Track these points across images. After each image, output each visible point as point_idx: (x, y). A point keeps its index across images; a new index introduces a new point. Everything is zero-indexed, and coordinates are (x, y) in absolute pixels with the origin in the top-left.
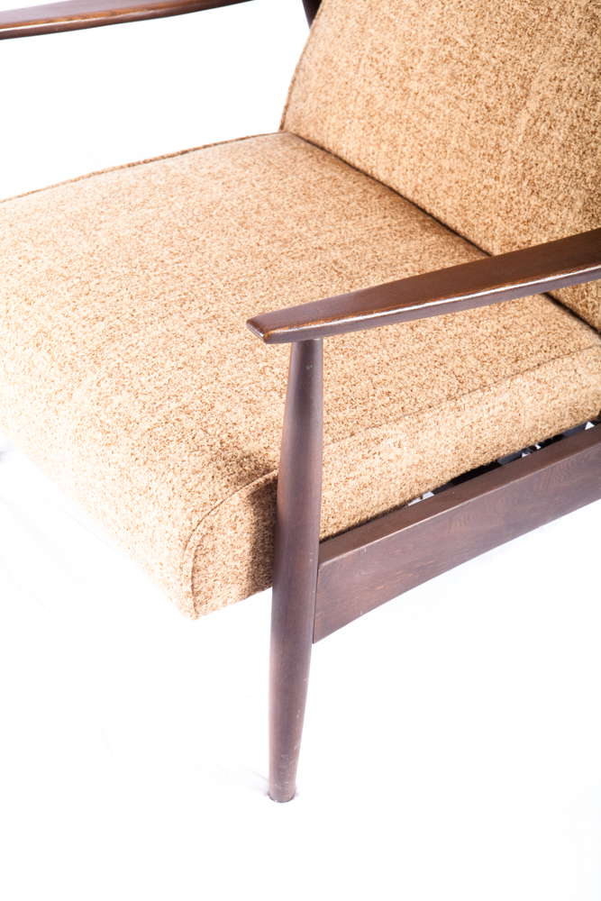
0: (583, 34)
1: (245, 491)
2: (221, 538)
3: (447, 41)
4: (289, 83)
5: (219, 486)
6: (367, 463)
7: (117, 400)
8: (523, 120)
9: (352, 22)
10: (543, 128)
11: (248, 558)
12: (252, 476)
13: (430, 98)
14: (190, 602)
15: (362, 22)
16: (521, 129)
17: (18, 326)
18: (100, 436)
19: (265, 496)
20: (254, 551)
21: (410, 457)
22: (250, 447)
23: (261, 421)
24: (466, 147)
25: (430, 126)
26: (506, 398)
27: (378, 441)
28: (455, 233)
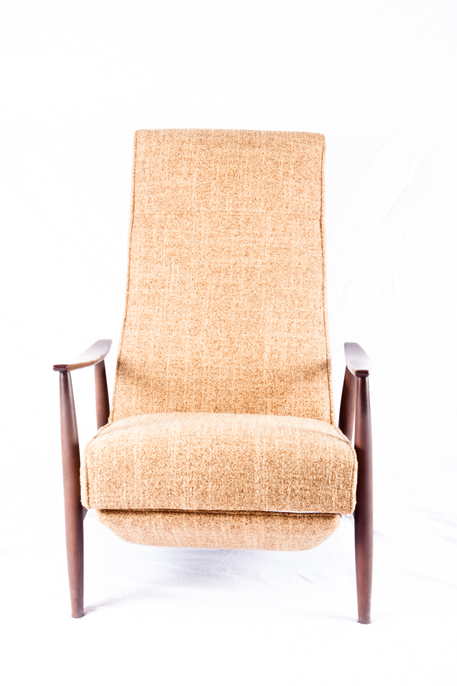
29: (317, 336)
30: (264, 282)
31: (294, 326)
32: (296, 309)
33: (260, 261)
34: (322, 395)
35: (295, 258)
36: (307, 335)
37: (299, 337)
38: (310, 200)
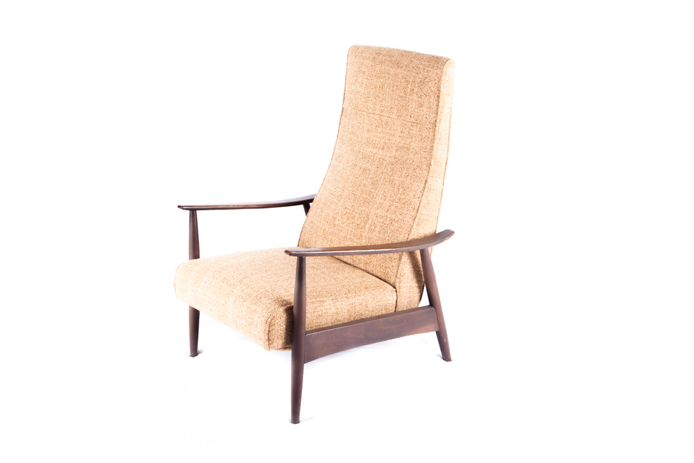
0: (382, 201)
1: (284, 308)
2: (277, 321)
3: (346, 208)
4: (300, 232)
5: (276, 306)
6: (320, 308)
7: (246, 290)
8: (368, 226)
9: (319, 210)
10: (373, 228)
11: (284, 331)
12: (286, 305)
13: (342, 225)
14: (267, 343)
15: (322, 209)
16: (367, 229)
17: (217, 278)
18: (241, 300)
19: (289, 311)
20: (286, 329)
21: (333, 310)
22: (286, 298)
23: (289, 293)
24: (352, 237)
25: (342, 233)
26: (363, 297)
27: (323, 302)
28: (350, 265)
29: (407, 219)
30: (386, 171)
31: (393, 208)
32: (399, 195)
33: (389, 155)
34: (393, 264)
35: (411, 156)
36: (399, 217)
37: (393, 217)
38: (428, 113)
